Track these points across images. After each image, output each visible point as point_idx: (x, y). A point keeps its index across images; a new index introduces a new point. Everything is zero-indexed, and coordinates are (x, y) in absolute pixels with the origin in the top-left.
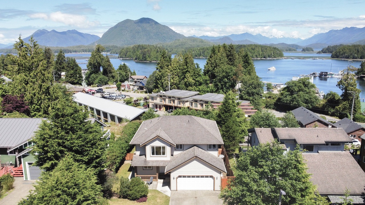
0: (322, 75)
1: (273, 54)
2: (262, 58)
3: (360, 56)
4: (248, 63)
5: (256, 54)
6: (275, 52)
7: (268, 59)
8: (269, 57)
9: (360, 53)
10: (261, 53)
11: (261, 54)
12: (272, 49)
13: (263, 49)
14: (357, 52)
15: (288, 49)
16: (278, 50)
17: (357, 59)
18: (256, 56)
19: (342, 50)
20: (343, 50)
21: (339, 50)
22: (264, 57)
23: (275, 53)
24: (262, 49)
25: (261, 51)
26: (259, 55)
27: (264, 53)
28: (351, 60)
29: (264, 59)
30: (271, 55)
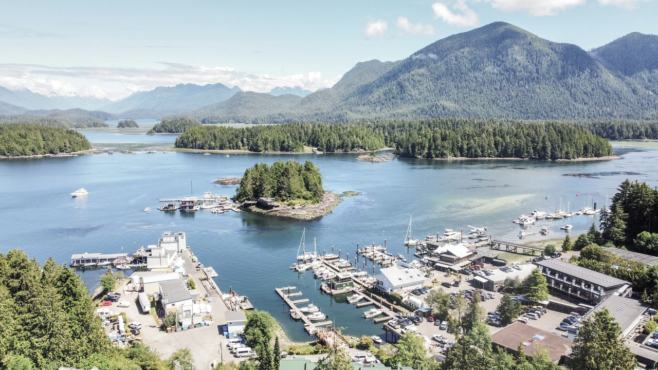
0: (185, 207)
1: (68, 145)
2: (47, 155)
3: (218, 145)
4: (74, 295)
5: (32, 146)
6: (72, 139)
7: (60, 155)
8: (61, 152)
9: (218, 141)
10: (42, 143)
11: (42, 146)
12: (65, 134)
13: (45, 135)
14: (214, 138)
15: (92, 124)
16: (78, 136)
17: (215, 149)
18: (33, 150)
19: (190, 135)
20: (192, 135)
21: (187, 134)
22: (51, 152)
23: (72, 143)
24: (42, 135)
25: (42, 139)
26: (39, 148)
27: (50, 143)
28: (207, 151)
29: (51, 155)
30: (65, 146)
